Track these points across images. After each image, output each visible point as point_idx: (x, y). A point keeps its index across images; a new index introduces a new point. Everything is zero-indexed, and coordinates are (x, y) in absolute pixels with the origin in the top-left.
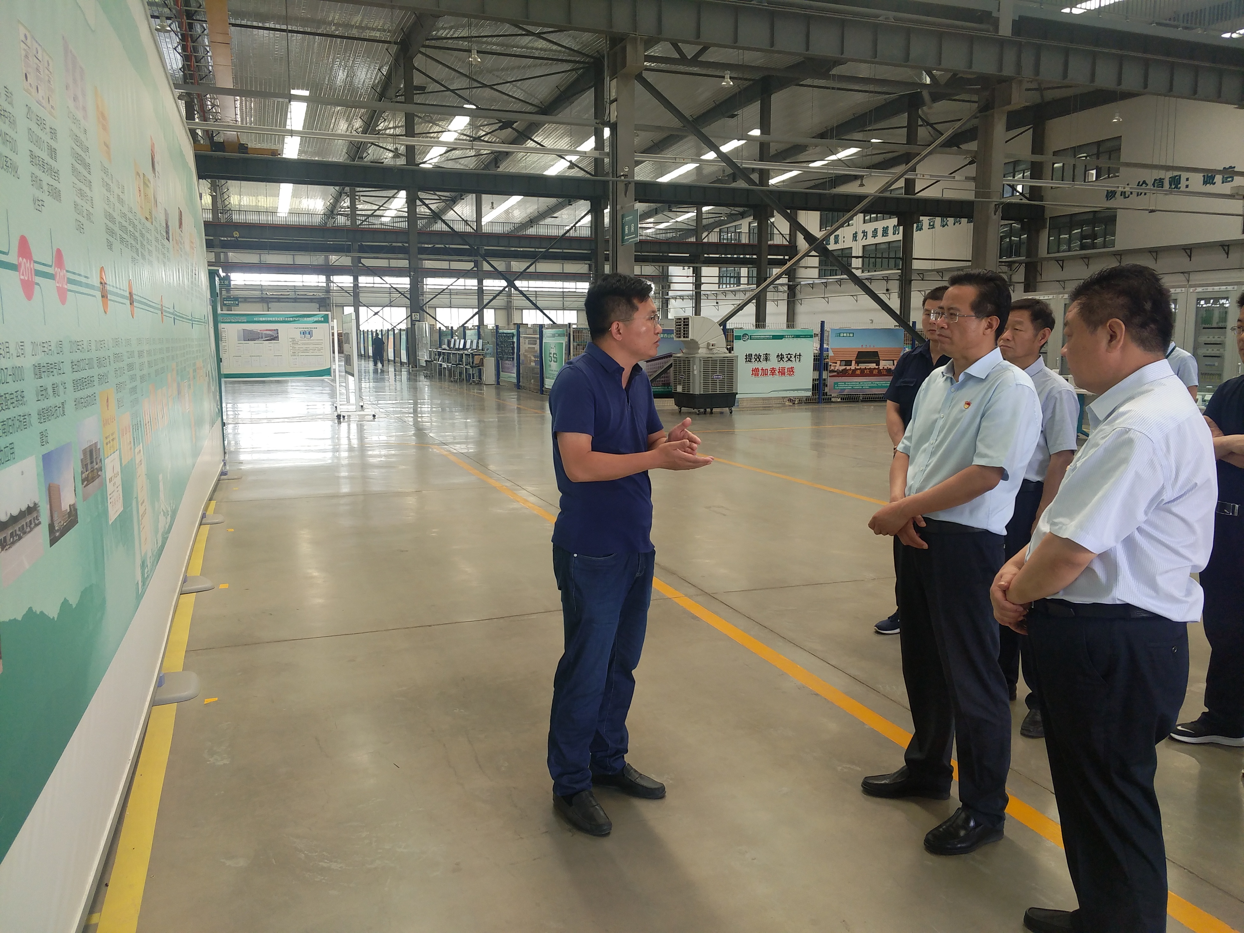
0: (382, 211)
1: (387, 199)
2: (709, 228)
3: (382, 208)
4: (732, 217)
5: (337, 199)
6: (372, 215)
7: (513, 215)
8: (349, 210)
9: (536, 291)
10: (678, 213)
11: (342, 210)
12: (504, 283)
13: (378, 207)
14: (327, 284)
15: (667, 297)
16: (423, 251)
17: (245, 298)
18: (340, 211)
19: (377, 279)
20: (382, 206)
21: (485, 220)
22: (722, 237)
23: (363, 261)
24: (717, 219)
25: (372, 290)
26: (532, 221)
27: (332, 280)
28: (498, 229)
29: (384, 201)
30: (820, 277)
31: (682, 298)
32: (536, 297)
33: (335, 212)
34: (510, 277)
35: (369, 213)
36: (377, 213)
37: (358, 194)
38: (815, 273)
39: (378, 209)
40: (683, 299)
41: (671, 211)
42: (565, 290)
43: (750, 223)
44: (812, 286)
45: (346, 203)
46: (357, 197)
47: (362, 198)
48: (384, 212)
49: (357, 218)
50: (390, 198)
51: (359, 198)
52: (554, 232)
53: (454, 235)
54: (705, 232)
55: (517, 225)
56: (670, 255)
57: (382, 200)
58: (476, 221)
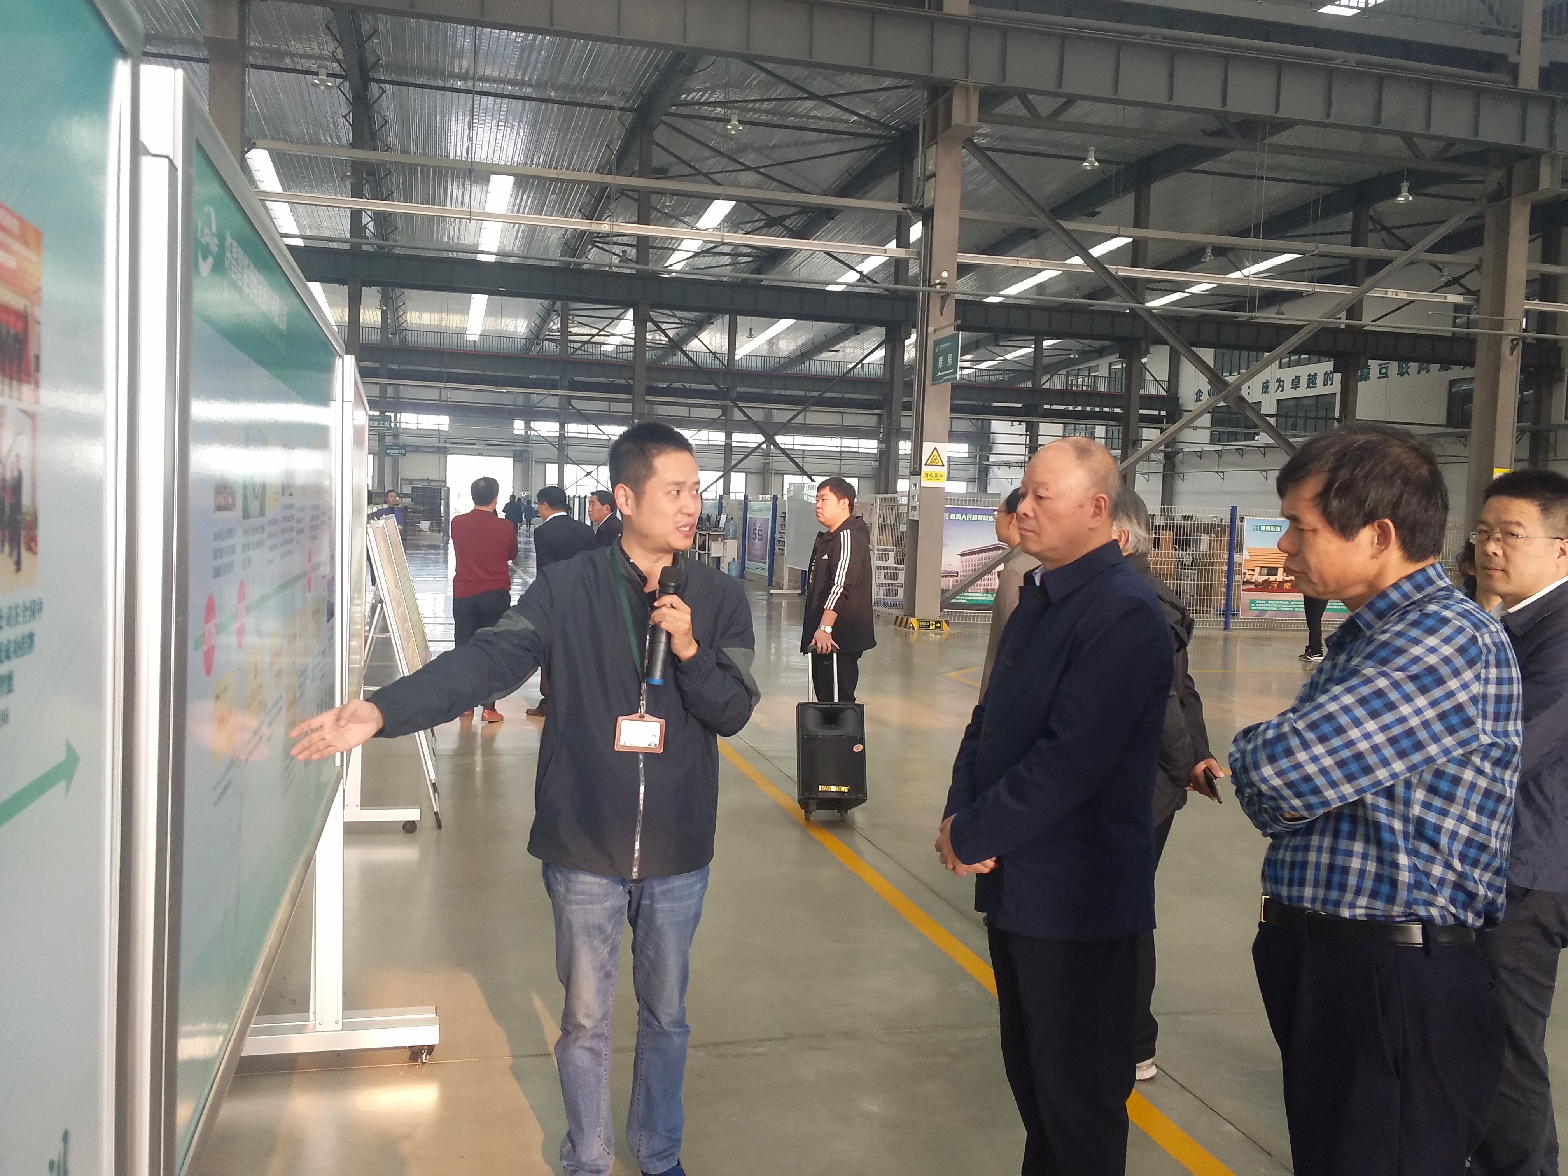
0: (603, 337)
1: (611, 320)
2: (1052, 369)
3: (602, 333)
4: (1086, 355)
5: (545, 319)
6: (589, 342)
7: (778, 348)
8: (559, 334)
9: (804, 451)
10: (1007, 348)
11: (551, 334)
12: (760, 438)
13: (597, 331)
14: (526, 432)
15: (986, 463)
16: (652, 391)
17: (417, 447)
18: (548, 335)
19: (592, 428)
20: (603, 330)
21: (740, 353)
22: (1070, 383)
23: (573, 402)
24: (1065, 357)
25: (584, 442)
26: (805, 354)
27: (532, 426)
28: (757, 365)
29: (606, 324)
30: (1212, 442)
31: (1008, 464)
32: (803, 458)
33: (541, 336)
34: (769, 430)
35: (586, 338)
36: (597, 339)
37: (571, 312)
38: (1205, 436)
39: (597, 334)
40: (1009, 467)
41: (997, 345)
42: (843, 449)
43: (1111, 365)
44: (1200, 455)
45: (555, 325)
46: (571, 317)
47: (576, 318)
48: (607, 338)
49: (569, 344)
50: (614, 319)
51: (573, 318)
52: (832, 370)
53: (696, 370)
54: (1044, 374)
55: (782, 362)
56: (995, 404)
57: (604, 322)
58: (728, 354)
